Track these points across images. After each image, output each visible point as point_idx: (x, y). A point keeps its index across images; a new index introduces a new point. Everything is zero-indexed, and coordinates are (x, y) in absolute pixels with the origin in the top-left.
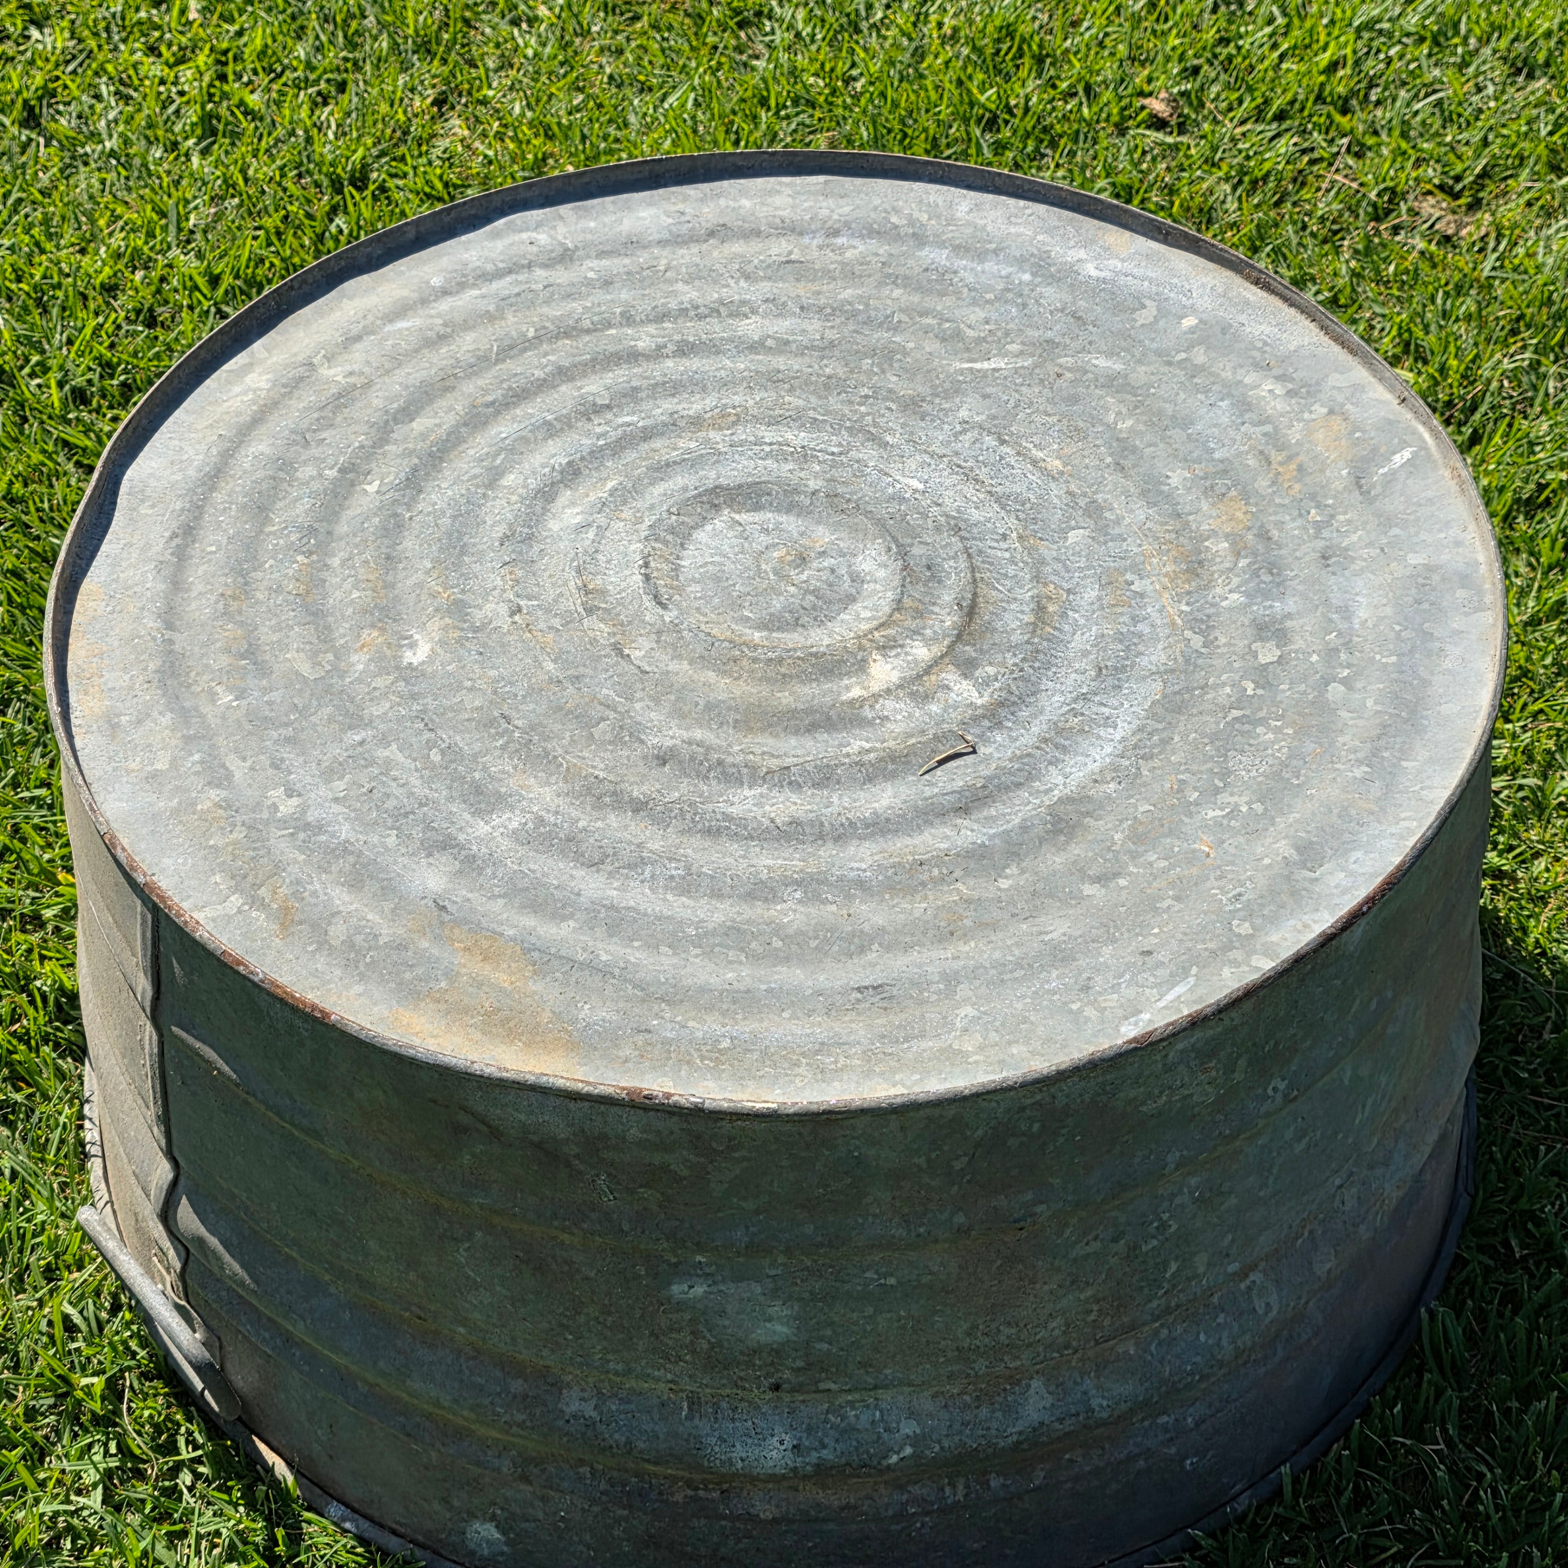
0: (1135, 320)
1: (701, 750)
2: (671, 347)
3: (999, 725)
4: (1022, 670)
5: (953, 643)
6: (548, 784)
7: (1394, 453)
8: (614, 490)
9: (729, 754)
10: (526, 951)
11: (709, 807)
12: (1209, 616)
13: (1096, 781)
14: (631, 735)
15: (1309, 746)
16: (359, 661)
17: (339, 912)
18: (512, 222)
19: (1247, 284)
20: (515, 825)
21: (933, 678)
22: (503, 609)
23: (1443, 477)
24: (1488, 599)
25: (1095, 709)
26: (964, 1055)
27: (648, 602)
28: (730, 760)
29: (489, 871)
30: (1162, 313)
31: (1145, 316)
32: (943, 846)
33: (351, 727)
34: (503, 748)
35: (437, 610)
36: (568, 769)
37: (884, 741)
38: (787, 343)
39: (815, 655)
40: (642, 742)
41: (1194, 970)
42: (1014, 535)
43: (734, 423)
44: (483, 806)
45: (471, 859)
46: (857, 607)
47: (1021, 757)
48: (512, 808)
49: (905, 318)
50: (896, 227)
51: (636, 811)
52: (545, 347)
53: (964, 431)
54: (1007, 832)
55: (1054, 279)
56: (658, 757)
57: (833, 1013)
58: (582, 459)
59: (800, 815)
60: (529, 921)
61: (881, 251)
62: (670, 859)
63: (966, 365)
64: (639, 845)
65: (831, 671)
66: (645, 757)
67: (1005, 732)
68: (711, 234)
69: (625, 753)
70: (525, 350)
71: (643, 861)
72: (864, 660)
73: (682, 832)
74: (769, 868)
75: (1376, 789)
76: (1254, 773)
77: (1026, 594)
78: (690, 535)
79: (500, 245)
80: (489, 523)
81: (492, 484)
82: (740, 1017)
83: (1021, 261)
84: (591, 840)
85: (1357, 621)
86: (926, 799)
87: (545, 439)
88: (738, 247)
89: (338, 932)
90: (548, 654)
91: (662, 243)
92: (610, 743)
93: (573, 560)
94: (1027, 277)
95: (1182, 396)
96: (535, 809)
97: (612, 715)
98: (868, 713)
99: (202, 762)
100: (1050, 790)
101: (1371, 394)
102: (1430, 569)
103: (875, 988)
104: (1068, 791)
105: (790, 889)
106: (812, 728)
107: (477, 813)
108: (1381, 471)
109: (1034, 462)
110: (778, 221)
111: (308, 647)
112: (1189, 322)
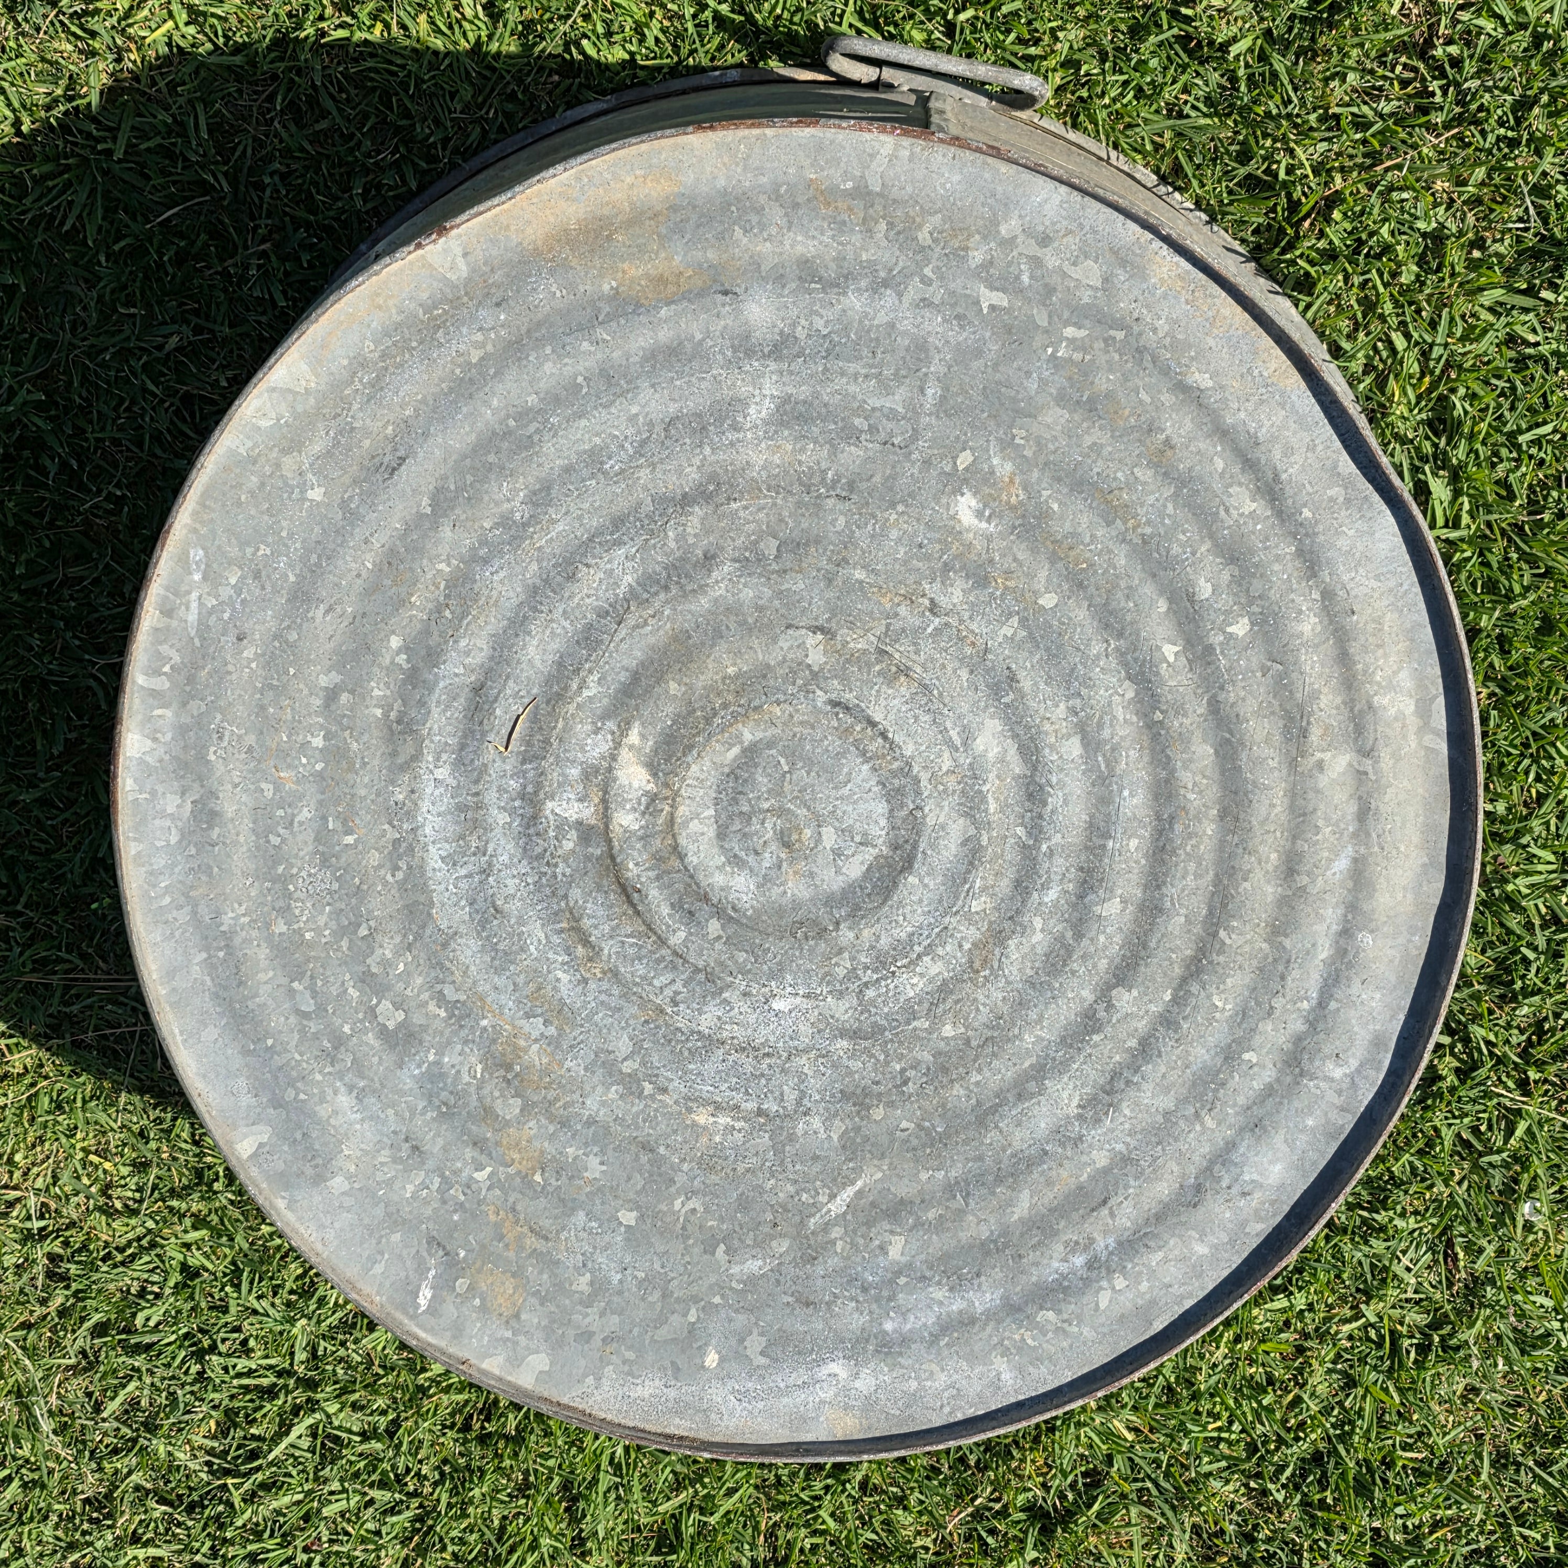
0: (762, 1334)
1: (689, 588)
2: (1102, 1014)
3: (522, 796)
4: (548, 864)
5: (611, 848)
6: (764, 468)
7: (433, 1297)
8: (984, 799)
9: (667, 602)
10: (638, 305)
11: (639, 541)
12: (461, 1026)
13: (413, 792)
14: (747, 559)
15: (280, 927)
16: (1003, 467)
17: (789, 229)
18: (1378, 1070)
19: (692, 1434)
20: (752, 410)
21: (597, 800)
22: (943, 601)
23: (378, 1293)
24: (254, 1172)
25: (470, 867)
26: (285, 452)
27: (849, 697)
28: (662, 596)
29: (729, 354)
30: (740, 1356)
31: (755, 1343)
32: (463, 643)
33: (943, 398)
34: (824, 472)
35: (991, 561)
36: (760, 490)
37: (579, 706)
38: (1020, 1097)
39: (690, 747)
40: (735, 560)
41: (197, 642)
42: (669, 1010)
43: (971, 962)
44: (788, 407)
45: (750, 353)
46: (711, 832)
47: (481, 773)
48: (766, 423)
49: (953, 1205)
50: (1041, 1308)
51: (685, 495)
52: (1198, 929)
53: (799, 1102)
54: (431, 690)
55: (862, 1339)
56: (714, 557)
57: (403, 426)
58: (1040, 816)
59: (575, 588)
60: (664, 335)
61: (1034, 1270)
62: (622, 471)
63: (859, 1184)
64: (653, 466)
65: (668, 743)
66: (722, 549)
67: (514, 794)
68: (1198, 1188)
69: (739, 542)
70: (1211, 913)
71: (639, 453)
72: (655, 775)
73: (640, 504)
74: (554, 522)
75: (205, 914)
76: (304, 874)
77: (609, 948)
78: (888, 801)
79: (1363, 1035)
80: (1042, 686)
81: (1082, 729)
82: (458, 371)
83: (905, 1341)
84: (687, 441)
85: (343, 1089)
86: (508, 677)
87: (1092, 816)
88: (1163, 1189)
89: (776, 215)
90: (871, 586)
91: (1231, 1146)
92: (756, 542)
93: (941, 694)
94: (889, 1326)
95: (657, 1266)
96: (749, 435)
97: (775, 567)
98: (611, 725)
99: (1017, 278)
100: (438, 759)
101: (501, 1359)
102: (319, 1179)
103: (394, 469)
104: (423, 765)
105: (527, 515)
106: (636, 677)
107: (787, 400)
108: (433, 1272)
109: (718, 1107)
110: (1152, 1244)
111: (1051, 447)
112: (712, 1359)
